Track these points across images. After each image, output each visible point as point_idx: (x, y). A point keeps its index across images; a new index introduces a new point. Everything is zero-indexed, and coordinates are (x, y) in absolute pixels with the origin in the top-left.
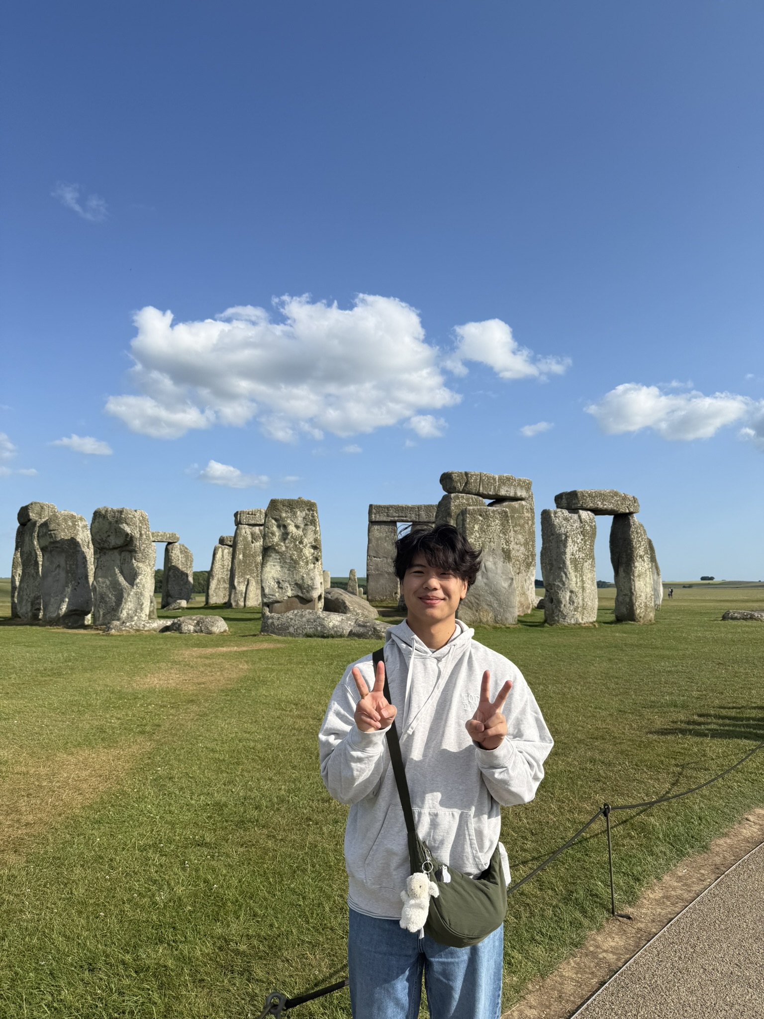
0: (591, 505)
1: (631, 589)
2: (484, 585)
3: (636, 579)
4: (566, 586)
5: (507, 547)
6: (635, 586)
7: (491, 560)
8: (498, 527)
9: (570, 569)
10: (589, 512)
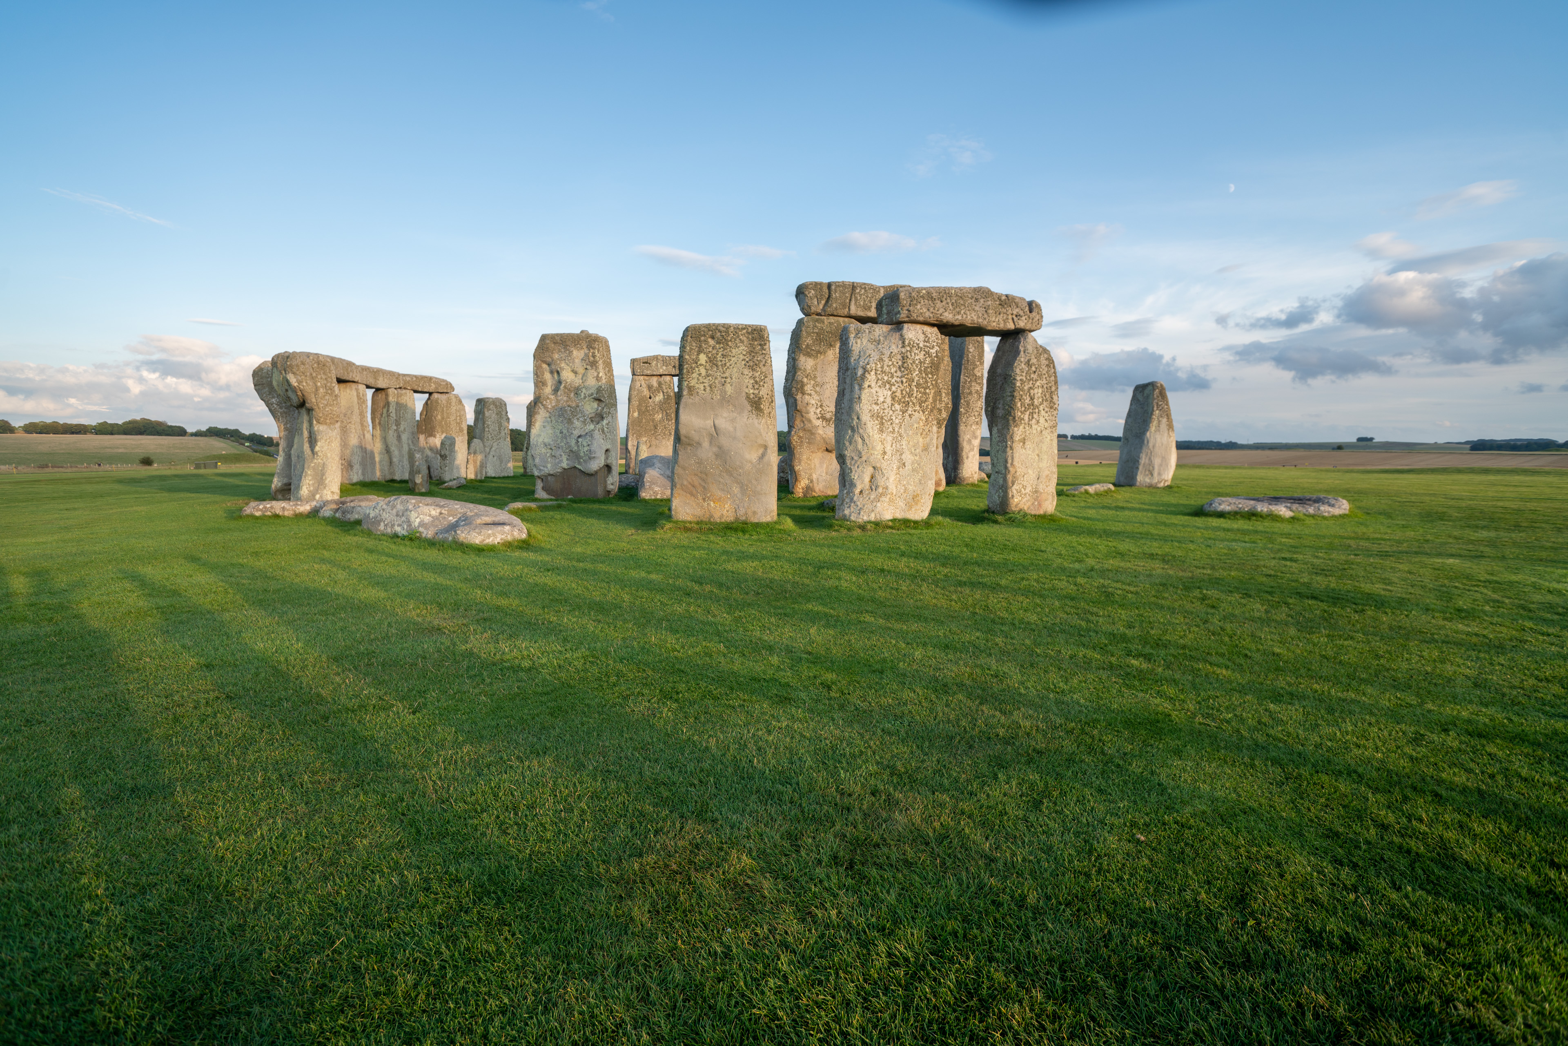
0: (928, 314)
1: (1006, 461)
2: (714, 456)
3: (1017, 446)
4: (864, 458)
5: (756, 392)
6: (1013, 458)
7: (725, 415)
8: (742, 357)
9: (870, 431)
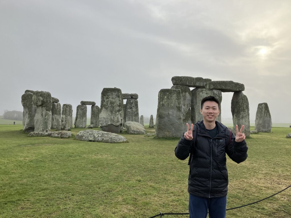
2: (168, 121)
8: (175, 97)
10: (218, 91)
